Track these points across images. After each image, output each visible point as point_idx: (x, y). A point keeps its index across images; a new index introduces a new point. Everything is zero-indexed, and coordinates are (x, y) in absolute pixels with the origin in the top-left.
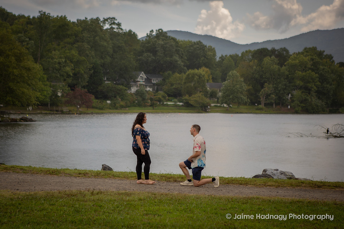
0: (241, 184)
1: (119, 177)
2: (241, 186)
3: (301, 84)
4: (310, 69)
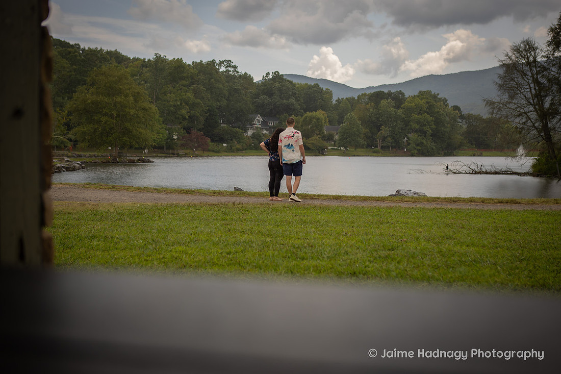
3: (417, 127)
4: (425, 112)
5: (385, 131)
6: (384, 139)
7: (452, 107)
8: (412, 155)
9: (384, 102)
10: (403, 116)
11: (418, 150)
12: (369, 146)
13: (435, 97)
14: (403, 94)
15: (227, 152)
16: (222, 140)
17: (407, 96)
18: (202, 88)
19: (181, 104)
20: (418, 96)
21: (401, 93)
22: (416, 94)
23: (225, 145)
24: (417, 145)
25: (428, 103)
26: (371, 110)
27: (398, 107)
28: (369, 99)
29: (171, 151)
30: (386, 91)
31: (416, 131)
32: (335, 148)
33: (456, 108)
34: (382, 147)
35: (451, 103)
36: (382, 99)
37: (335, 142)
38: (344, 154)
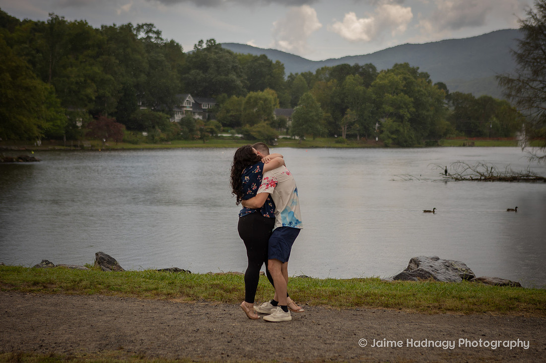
0: (387, 306)
1: (119, 290)
2: (390, 310)
3: (391, 109)
4: (402, 91)
5: (351, 115)
6: (350, 125)
7: (435, 84)
8: (386, 146)
9: (349, 79)
10: (374, 96)
11: (394, 139)
12: (331, 135)
13: (414, 71)
14: (374, 68)
15: (147, 143)
16: (141, 128)
17: (379, 70)
18: (113, 59)
19: (85, 81)
20: (392, 71)
21: (371, 66)
22: (390, 67)
23: (145, 134)
24: (392, 133)
25: (405, 79)
26: (334, 88)
27: (367, 85)
28: (331, 74)
29: (72, 143)
30: (352, 64)
31: (390, 115)
32: (288, 137)
33: (441, 86)
34: (348, 136)
35: (435, 80)
36: (348, 74)
37: (288, 129)
38: (300, 145)
